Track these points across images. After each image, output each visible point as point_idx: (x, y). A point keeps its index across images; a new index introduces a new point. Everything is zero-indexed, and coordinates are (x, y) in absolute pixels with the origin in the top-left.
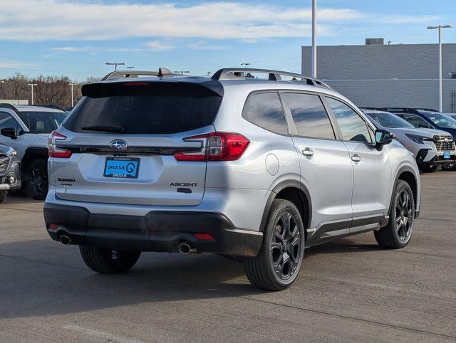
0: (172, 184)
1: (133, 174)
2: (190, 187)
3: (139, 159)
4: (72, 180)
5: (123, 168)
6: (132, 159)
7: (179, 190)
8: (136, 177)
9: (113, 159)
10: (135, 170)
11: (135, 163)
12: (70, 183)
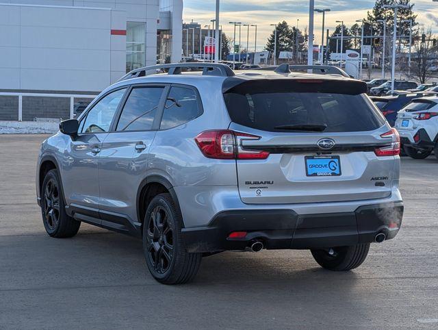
0: (373, 179)
1: (337, 172)
2: (383, 181)
3: (339, 157)
4: (269, 183)
5: (325, 166)
6: (333, 157)
7: (377, 184)
8: (340, 174)
9: (312, 158)
10: (337, 167)
11: (336, 160)
12: (266, 185)
